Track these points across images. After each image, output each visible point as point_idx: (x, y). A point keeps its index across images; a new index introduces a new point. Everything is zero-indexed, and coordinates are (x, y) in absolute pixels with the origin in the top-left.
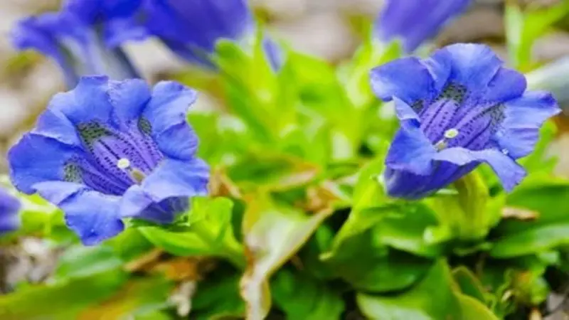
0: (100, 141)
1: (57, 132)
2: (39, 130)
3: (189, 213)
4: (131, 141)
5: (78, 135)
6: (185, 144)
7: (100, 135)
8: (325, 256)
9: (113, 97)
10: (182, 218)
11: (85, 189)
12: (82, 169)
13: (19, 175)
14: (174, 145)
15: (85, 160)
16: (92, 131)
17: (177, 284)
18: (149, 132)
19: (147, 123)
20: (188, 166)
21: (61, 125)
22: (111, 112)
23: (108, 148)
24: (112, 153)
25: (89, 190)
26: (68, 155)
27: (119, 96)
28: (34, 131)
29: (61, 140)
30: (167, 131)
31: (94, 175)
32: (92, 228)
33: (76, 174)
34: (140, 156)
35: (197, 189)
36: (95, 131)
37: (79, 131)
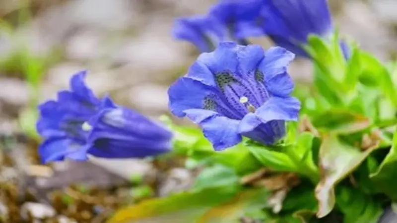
0: (229, 85)
1: (200, 77)
2: (189, 75)
3: (285, 139)
4: (249, 88)
5: (215, 80)
6: (285, 87)
7: (229, 81)
8: (371, 176)
9: (239, 56)
10: (280, 141)
11: (217, 115)
12: (216, 103)
13: (175, 104)
14: (278, 87)
15: (218, 97)
16: (224, 78)
17: (274, 192)
18: (261, 79)
19: (261, 74)
20: (286, 101)
21: (204, 73)
22: (237, 66)
23: (234, 91)
24: (237, 94)
25: (219, 116)
26: (208, 93)
27: (243, 55)
28: (186, 76)
29: (204, 83)
30: (273, 78)
31: (224, 109)
32: (221, 138)
33: (212, 105)
34: (255, 98)
35: (291, 116)
36: (226, 78)
37: (216, 77)
